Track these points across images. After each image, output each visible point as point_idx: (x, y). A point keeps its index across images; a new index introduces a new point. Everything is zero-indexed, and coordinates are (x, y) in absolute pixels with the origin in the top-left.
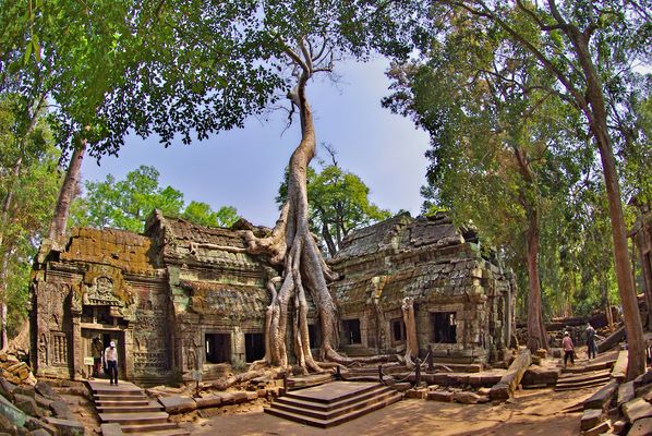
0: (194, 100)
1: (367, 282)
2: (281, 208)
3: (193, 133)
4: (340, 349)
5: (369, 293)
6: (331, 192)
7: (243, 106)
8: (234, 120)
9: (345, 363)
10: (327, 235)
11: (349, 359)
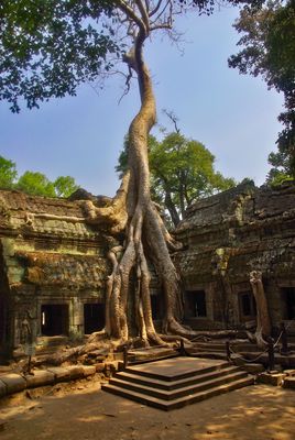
0: (18, 65)
1: (211, 253)
2: (121, 177)
3: (22, 101)
4: (184, 322)
5: (215, 264)
6: (174, 160)
7: (75, 72)
8: (65, 88)
9: (189, 337)
10: (170, 204)
11: (193, 333)
